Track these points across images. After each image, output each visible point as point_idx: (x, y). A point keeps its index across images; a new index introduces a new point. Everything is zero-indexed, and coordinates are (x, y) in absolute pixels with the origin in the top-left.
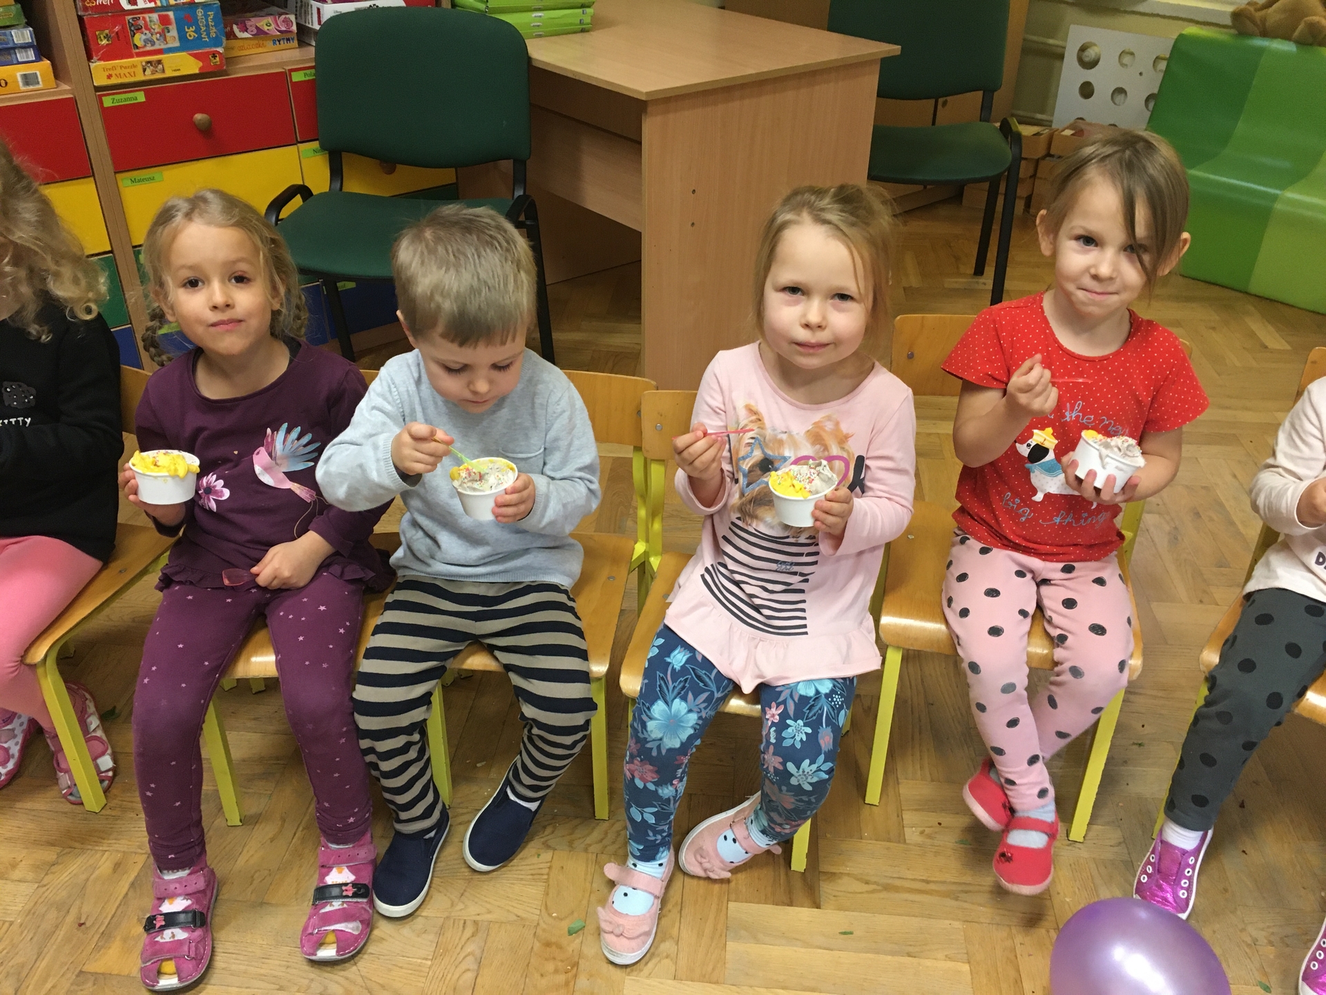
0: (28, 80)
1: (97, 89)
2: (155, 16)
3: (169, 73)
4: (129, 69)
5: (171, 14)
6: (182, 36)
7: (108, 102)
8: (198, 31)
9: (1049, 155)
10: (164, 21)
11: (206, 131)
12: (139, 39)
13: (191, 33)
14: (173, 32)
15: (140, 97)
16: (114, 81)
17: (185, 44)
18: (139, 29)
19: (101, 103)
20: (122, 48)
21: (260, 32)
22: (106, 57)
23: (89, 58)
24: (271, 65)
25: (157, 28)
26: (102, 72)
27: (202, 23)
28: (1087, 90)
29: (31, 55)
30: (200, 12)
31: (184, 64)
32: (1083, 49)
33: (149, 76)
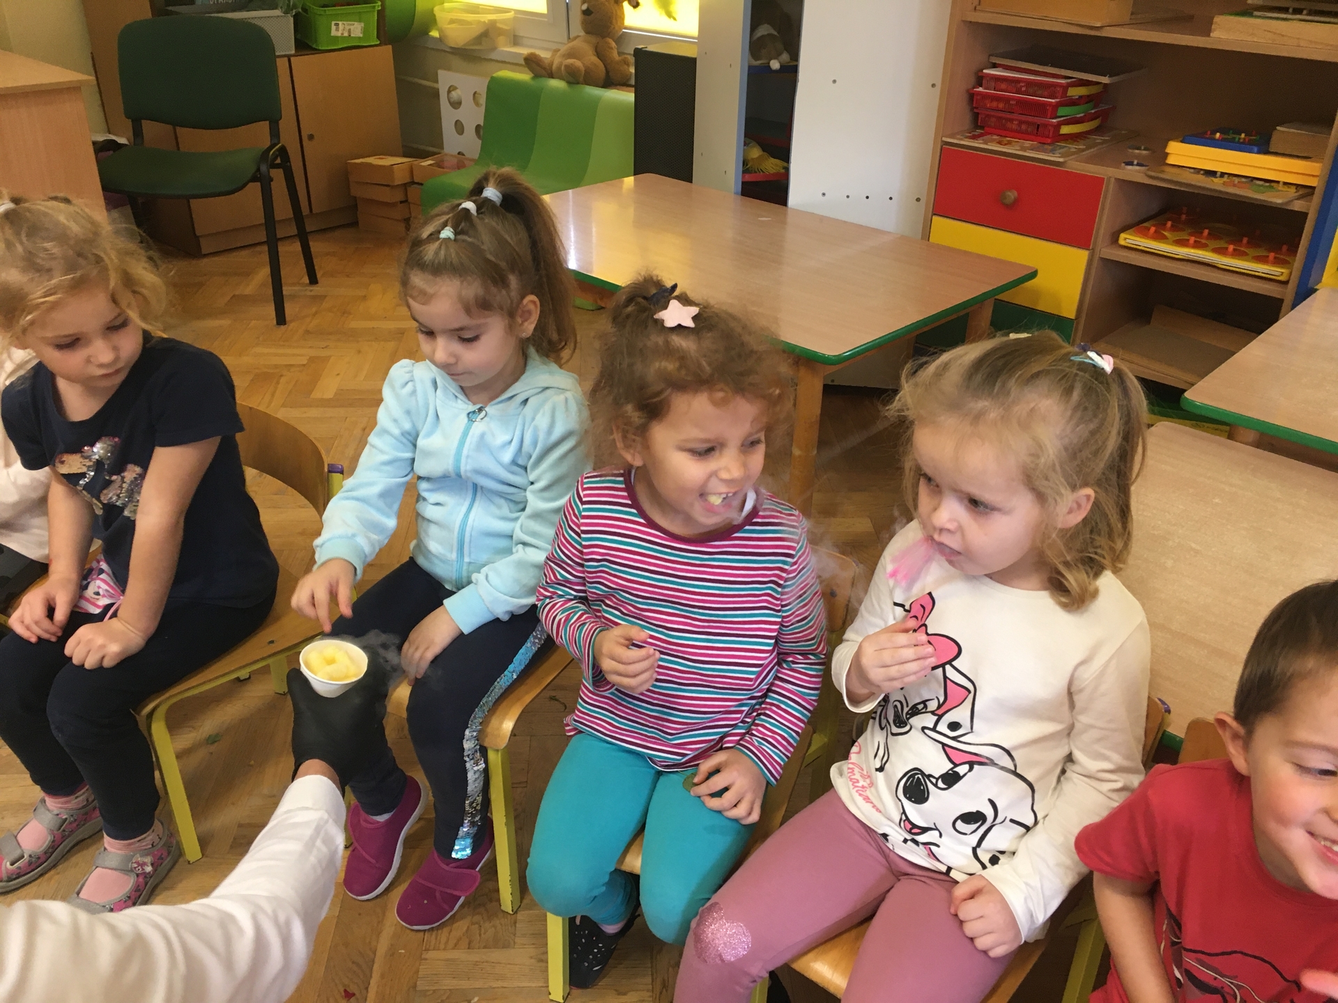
9: (413, 183)
28: (459, 127)
32: (449, 92)
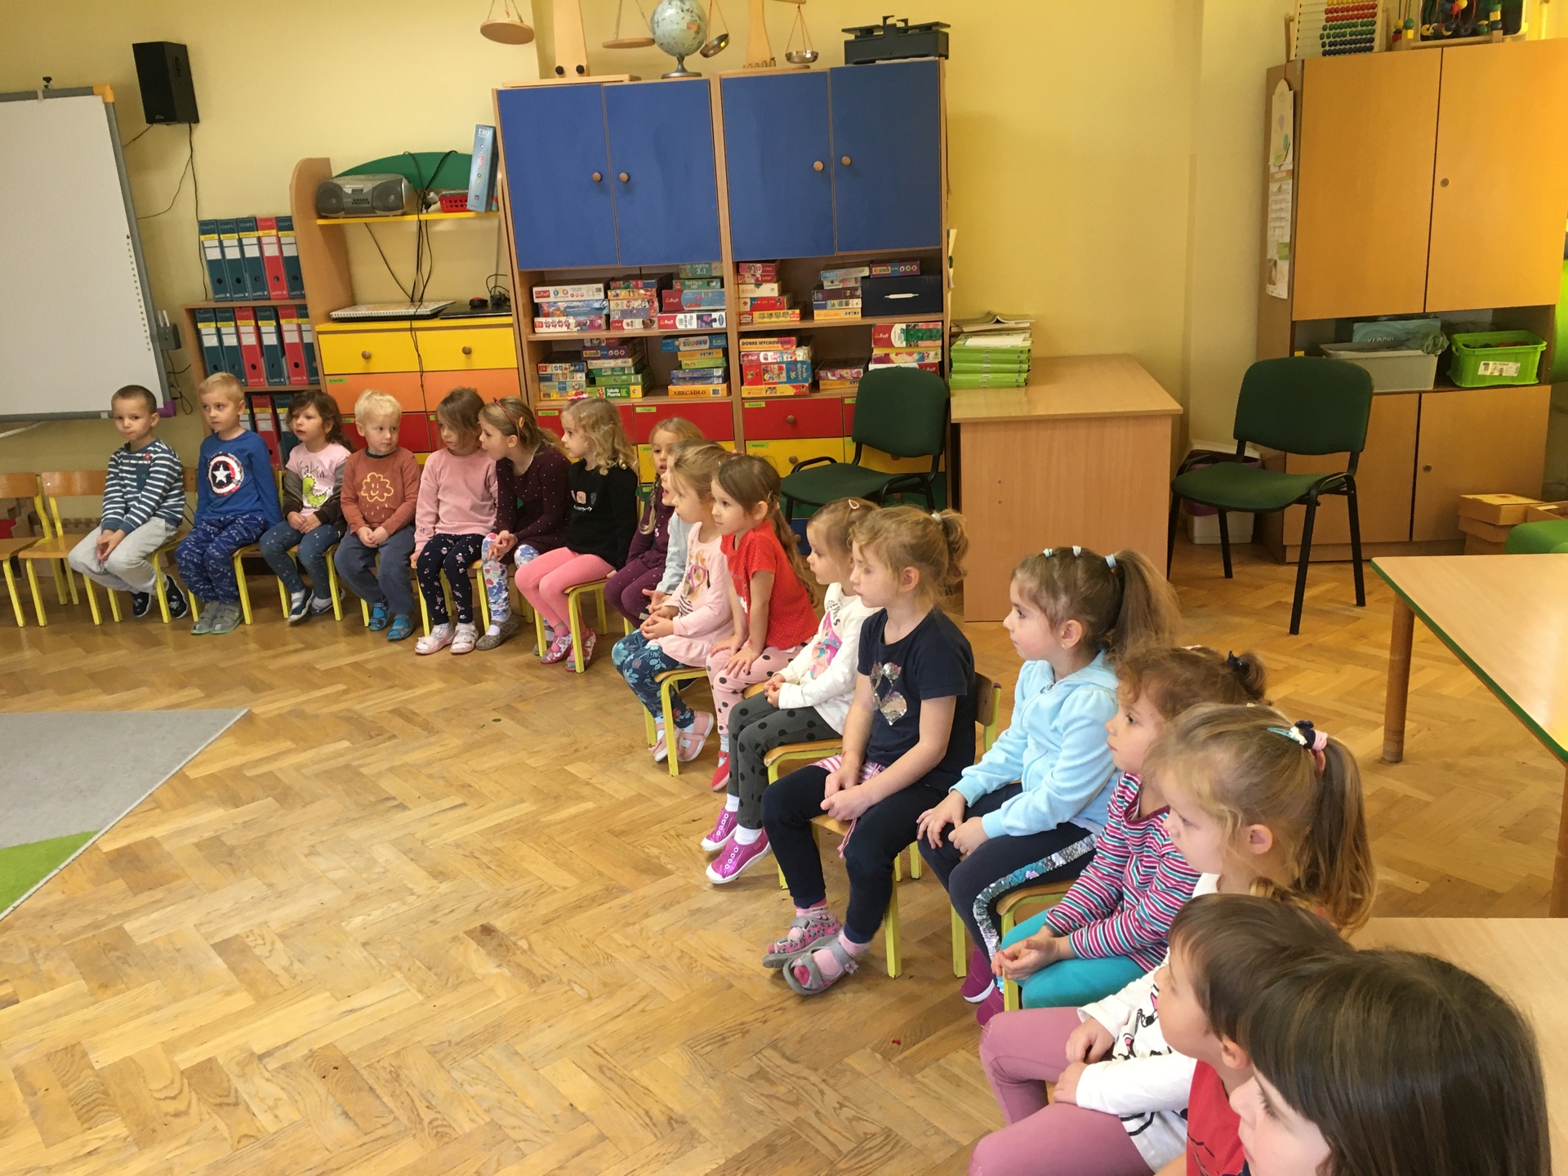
0: (715, 392)
1: (743, 399)
2: (776, 366)
3: (778, 394)
4: (760, 391)
5: (784, 366)
6: (788, 377)
7: (747, 405)
8: (797, 374)
10: (780, 369)
11: (794, 423)
12: (766, 377)
13: (793, 375)
14: (784, 374)
15: (763, 404)
16: (751, 396)
17: (789, 380)
18: (767, 371)
19: (743, 405)
20: (758, 380)
21: (842, 377)
22: (748, 385)
23: (742, 384)
24: (836, 394)
25: (776, 371)
26: (747, 391)
27: (799, 371)
29: (721, 380)
30: (799, 366)
31: (787, 390)
33: (768, 394)
